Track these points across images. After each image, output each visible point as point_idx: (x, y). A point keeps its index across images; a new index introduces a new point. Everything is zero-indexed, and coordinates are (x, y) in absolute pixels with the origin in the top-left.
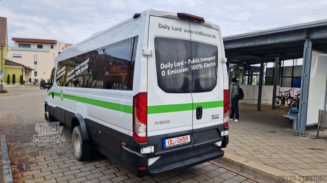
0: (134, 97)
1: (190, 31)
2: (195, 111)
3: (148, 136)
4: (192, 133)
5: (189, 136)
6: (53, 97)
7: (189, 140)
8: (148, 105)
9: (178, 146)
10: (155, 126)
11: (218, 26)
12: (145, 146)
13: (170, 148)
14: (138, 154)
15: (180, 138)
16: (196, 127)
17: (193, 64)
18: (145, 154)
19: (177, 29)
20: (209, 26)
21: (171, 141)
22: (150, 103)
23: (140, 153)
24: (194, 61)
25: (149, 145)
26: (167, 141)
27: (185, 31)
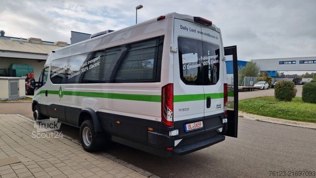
0: (163, 88)
1: (202, 33)
2: (206, 100)
3: (174, 121)
4: (204, 119)
5: (202, 122)
6: (47, 95)
7: (202, 126)
8: (174, 95)
9: (195, 130)
10: (179, 113)
11: (219, 29)
12: (172, 130)
13: (190, 132)
14: (167, 136)
15: (196, 123)
16: (206, 115)
17: (204, 61)
18: (173, 136)
19: (193, 31)
20: (214, 29)
21: (190, 126)
22: (176, 92)
23: (169, 136)
24: (205, 58)
25: (175, 129)
26: (187, 125)
27: (198, 32)
